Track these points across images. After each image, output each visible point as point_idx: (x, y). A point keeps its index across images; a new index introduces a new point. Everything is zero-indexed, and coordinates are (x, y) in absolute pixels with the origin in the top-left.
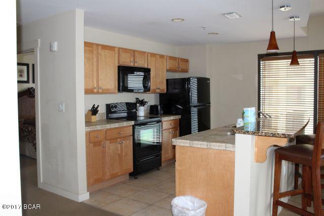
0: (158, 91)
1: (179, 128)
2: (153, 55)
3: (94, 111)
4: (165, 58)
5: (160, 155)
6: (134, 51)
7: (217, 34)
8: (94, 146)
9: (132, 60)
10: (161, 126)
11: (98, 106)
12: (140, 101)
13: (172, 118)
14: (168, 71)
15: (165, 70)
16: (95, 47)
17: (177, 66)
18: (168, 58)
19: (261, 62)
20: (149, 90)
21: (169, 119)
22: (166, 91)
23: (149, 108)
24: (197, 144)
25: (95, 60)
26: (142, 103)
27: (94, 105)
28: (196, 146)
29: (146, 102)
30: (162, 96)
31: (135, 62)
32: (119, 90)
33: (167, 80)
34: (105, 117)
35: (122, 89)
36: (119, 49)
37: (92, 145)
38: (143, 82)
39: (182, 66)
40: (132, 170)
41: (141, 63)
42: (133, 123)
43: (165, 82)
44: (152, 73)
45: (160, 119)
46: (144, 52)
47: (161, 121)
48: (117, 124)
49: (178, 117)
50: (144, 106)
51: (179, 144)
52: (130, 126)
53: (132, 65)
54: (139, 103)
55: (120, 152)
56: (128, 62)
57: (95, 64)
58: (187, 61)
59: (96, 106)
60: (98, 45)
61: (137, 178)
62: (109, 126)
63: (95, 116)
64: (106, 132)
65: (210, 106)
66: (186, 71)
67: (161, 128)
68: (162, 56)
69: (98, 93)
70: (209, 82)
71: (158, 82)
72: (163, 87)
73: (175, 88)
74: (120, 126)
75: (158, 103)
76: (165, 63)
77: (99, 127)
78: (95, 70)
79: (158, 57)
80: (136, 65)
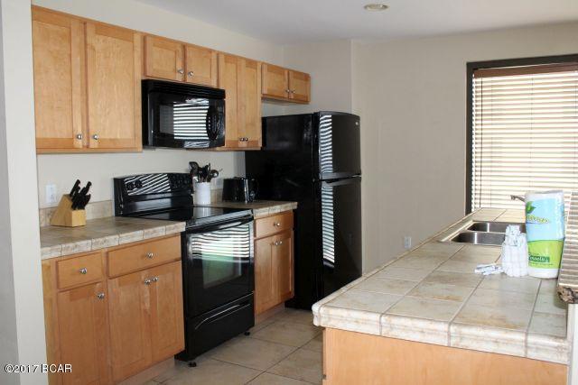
0: (243, 145)
1: (292, 232)
2: (230, 58)
3: (79, 198)
4: (259, 66)
5: (251, 301)
6: (184, 46)
7: (385, 7)
8: (72, 299)
9: (179, 67)
10: (252, 231)
11: (89, 184)
12: (199, 169)
13: (278, 208)
14: (265, 98)
15: (259, 96)
16: (75, 26)
17: (286, 87)
18: (265, 67)
19: (474, 80)
20: (221, 143)
21: (271, 212)
22: (260, 145)
23: (222, 186)
24: (405, 328)
25: (77, 60)
26: (206, 174)
27: (78, 182)
28: (403, 335)
29: (214, 171)
30: (250, 156)
31: (186, 73)
32: (145, 143)
33: (264, 120)
34: (111, 212)
35: (154, 140)
36: (145, 37)
37: (64, 296)
38: (207, 124)
39: (297, 88)
40: (182, 346)
41: (201, 76)
42: (181, 226)
43: (259, 125)
44: (230, 102)
45: (249, 212)
46: (210, 51)
47: (252, 219)
48: (140, 232)
49: (291, 206)
50: (209, 181)
51: (340, 325)
52: (175, 235)
53: (179, 78)
54: (197, 174)
55: (148, 305)
56: (168, 71)
57: (77, 72)
58: (306, 78)
59: (82, 186)
60: (84, 22)
61: (194, 365)
62: (114, 240)
63: (80, 212)
64: (107, 257)
65: (360, 179)
66: (304, 100)
67: (252, 234)
68: (251, 63)
69: (87, 150)
70: (359, 126)
71: (244, 125)
72: (255, 137)
73: (282, 139)
74: (146, 237)
75: (243, 174)
76: (259, 80)
77: (85, 246)
78: (77, 89)
79: (243, 63)
80: (190, 80)
